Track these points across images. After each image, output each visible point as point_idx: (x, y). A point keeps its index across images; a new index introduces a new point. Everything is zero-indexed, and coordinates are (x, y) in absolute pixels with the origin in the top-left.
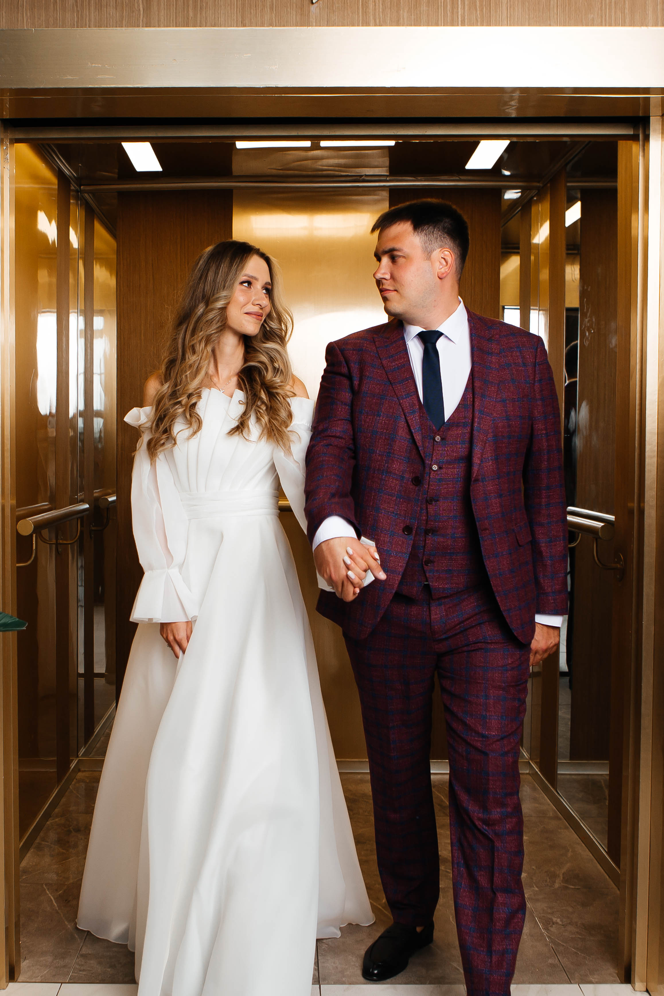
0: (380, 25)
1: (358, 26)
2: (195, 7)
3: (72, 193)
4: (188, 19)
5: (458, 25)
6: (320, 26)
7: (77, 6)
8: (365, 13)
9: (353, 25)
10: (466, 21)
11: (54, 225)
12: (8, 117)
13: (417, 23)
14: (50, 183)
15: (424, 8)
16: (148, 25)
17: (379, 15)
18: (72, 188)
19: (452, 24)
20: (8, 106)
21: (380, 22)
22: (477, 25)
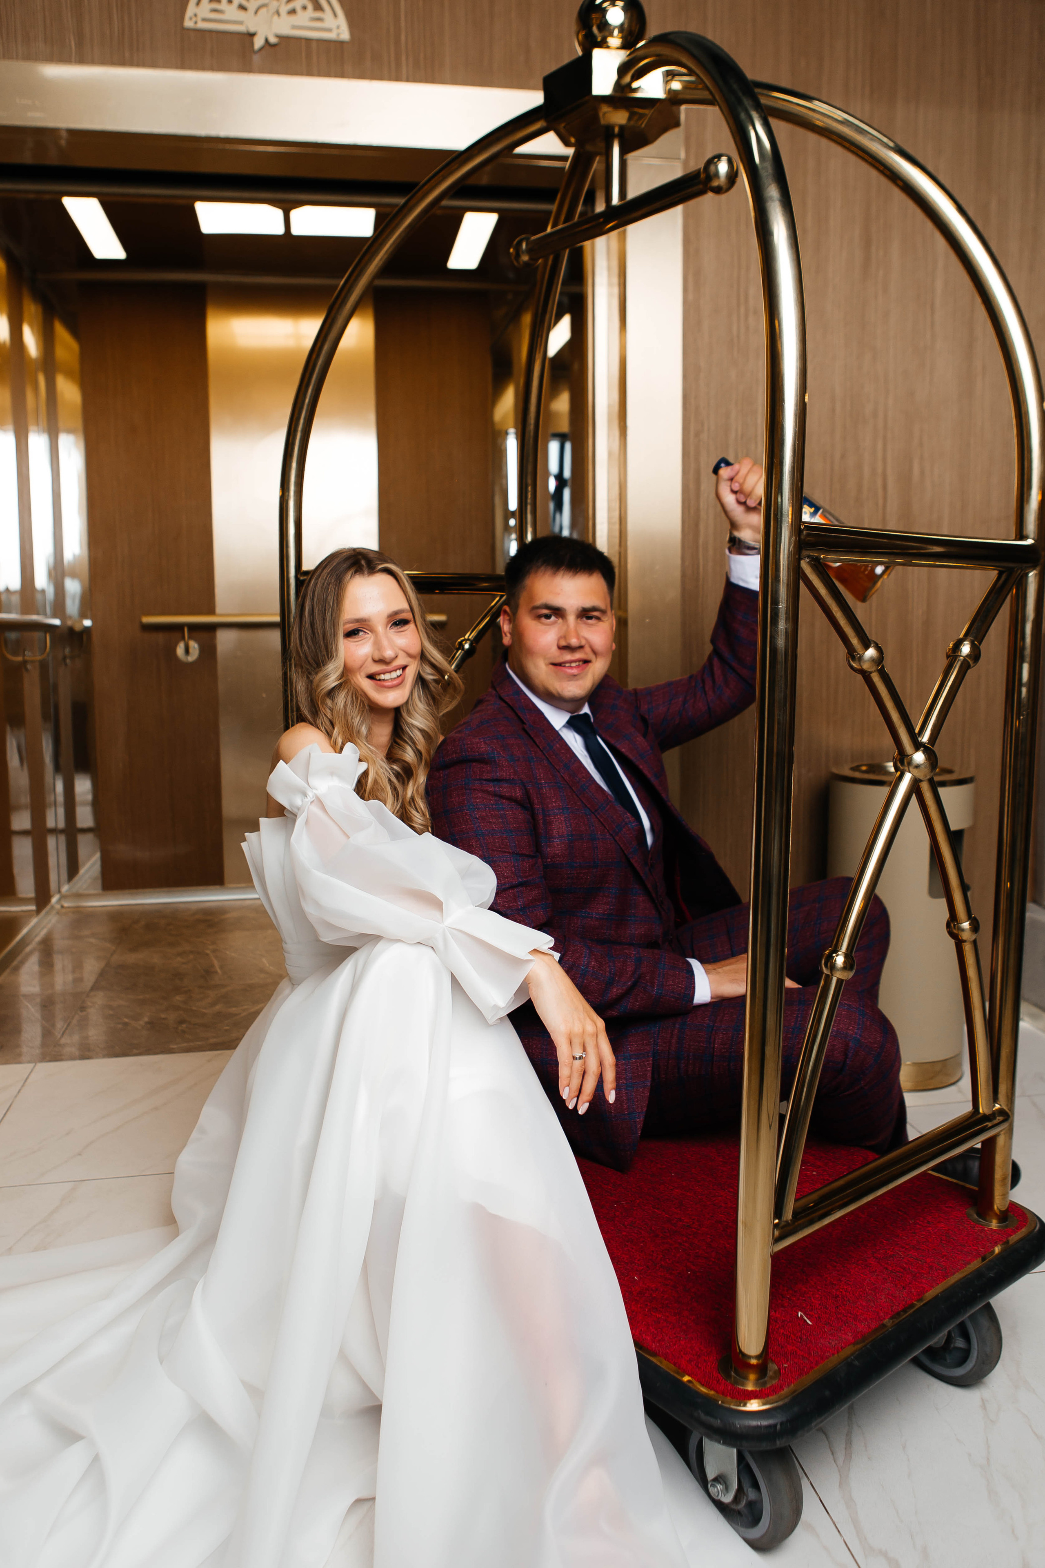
0: (325, 76)
1: (302, 76)
2: (131, 46)
4: (124, 58)
6: (263, 74)
8: (309, 63)
9: (296, 75)
15: (368, 63)
16: (80, 61)
17: (323, 67)
21: (324, 73)
22: (422, 83)
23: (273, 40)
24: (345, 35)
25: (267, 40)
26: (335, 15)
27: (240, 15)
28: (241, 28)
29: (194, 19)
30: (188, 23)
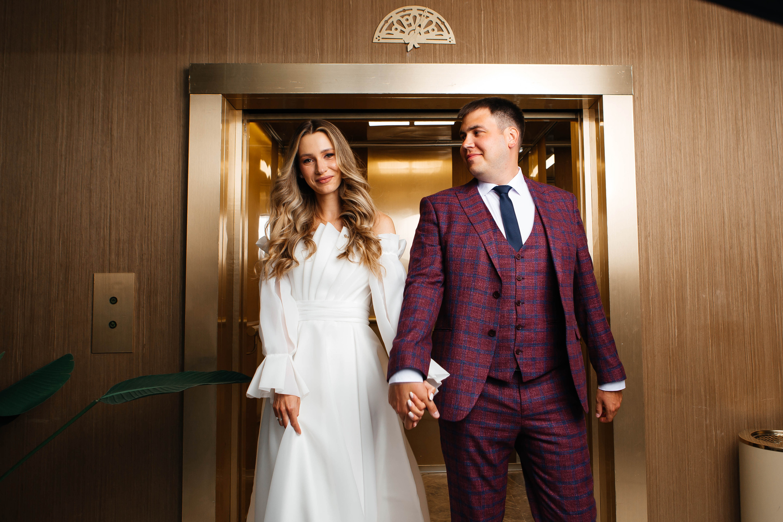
0: (443, 63)
1: (431, 63)
2: (346, 53)
3: (279, 149)
4: (343, 59)
5: (483, 63)
6: (412, 63)
7: (284, 52)
8: (435, 57)
9: (429, 63)
10: (487, 61)
11: (269, 167)
12: (246, 109)
13: (461, 62)
14: (267, 144)
15: (465, 54)
16: (322, 62)
17: (442, 57)
18: (280, 147)
19: (480, 63)
20: (246, 102)
21: (442, 61)
22: (493, 63)
23: (417, 46)
24: (454, 42)
25: (414, 45)
26: (449, 33)
27: (401, 35)
28: (402, 41)
29: (378, 38)
30: (375, 41)
